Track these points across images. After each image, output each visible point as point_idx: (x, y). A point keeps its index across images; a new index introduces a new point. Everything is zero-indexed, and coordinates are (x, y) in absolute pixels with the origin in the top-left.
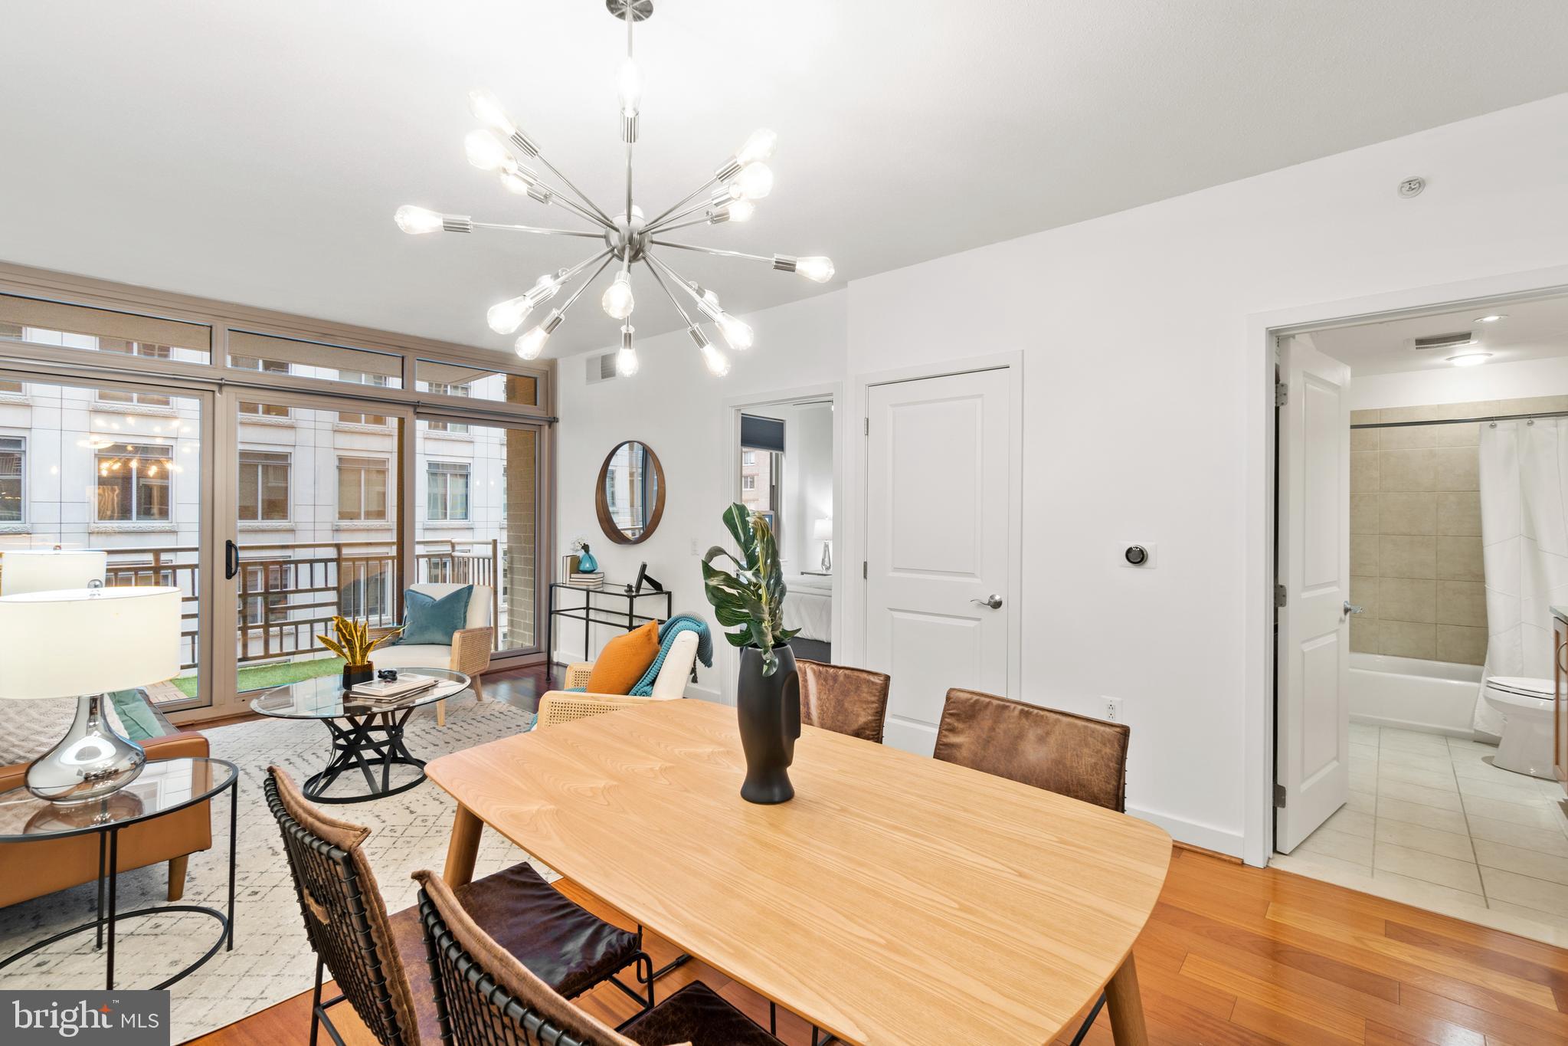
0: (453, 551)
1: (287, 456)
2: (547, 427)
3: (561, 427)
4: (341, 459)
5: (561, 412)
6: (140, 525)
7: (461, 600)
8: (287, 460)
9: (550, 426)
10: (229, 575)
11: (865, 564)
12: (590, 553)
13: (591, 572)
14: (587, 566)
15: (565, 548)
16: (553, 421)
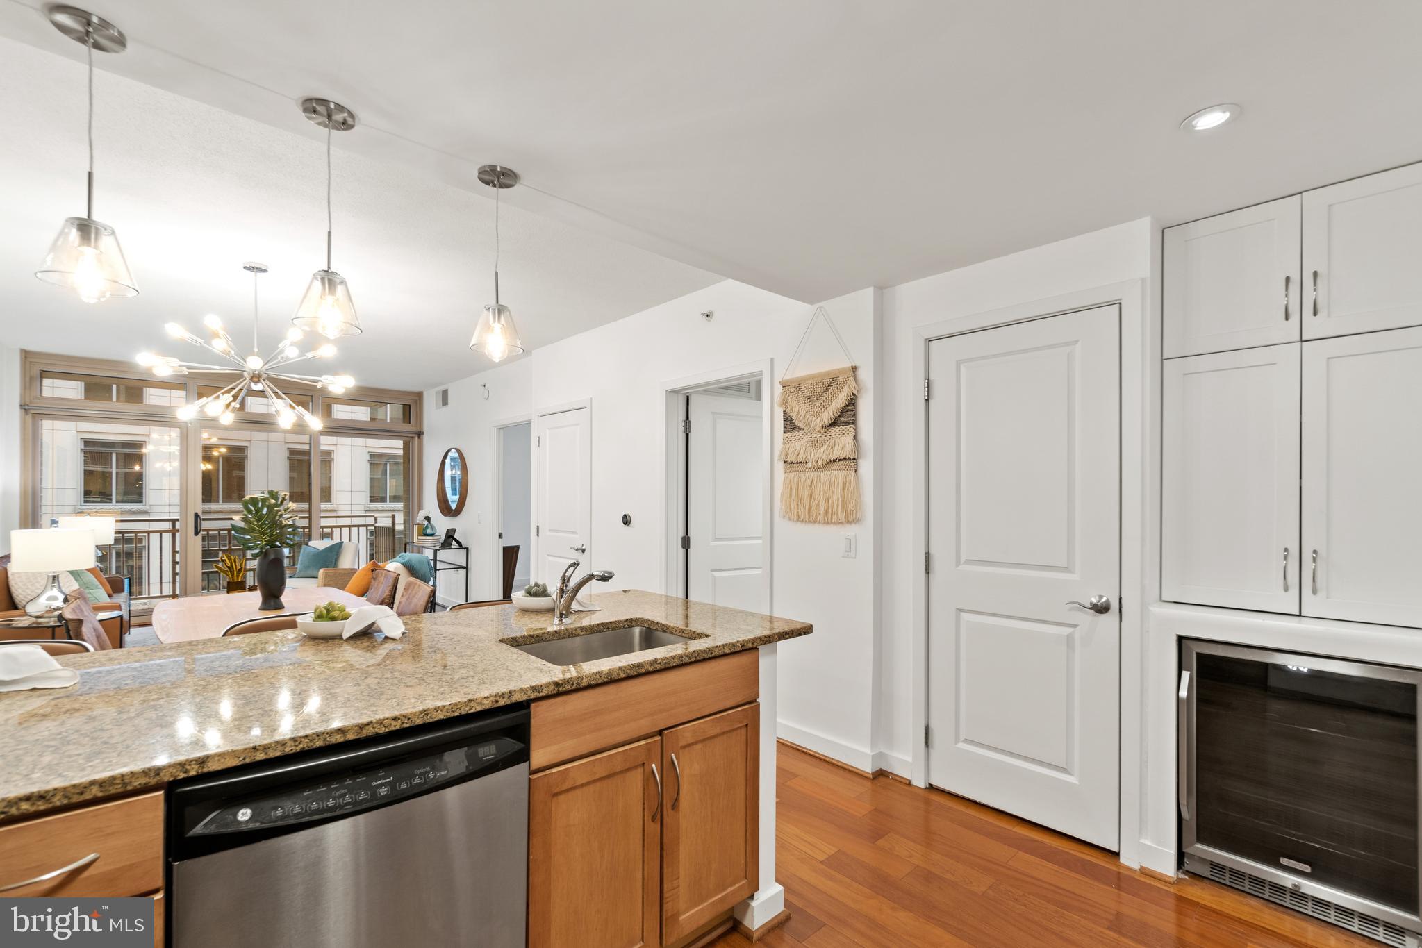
0: (376, 522)
1: (331, 453)
2: (417, 438)
3: (425, 437)
4: (372, 455)
5: (425, 429)
6: (224, 506)
7: (336, 550)
8: (331, 456)
9: (419, 437)
10: (196, 533)
11: (538, 527)
12: (431, 522)
13: (432, 535)
14: (429, 531)
15: (420, 518)
16: (420, 434)
